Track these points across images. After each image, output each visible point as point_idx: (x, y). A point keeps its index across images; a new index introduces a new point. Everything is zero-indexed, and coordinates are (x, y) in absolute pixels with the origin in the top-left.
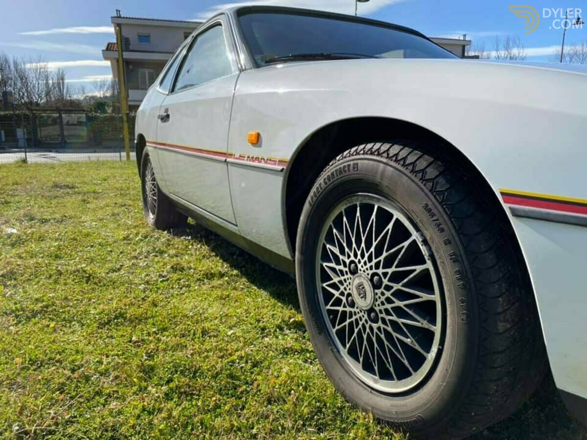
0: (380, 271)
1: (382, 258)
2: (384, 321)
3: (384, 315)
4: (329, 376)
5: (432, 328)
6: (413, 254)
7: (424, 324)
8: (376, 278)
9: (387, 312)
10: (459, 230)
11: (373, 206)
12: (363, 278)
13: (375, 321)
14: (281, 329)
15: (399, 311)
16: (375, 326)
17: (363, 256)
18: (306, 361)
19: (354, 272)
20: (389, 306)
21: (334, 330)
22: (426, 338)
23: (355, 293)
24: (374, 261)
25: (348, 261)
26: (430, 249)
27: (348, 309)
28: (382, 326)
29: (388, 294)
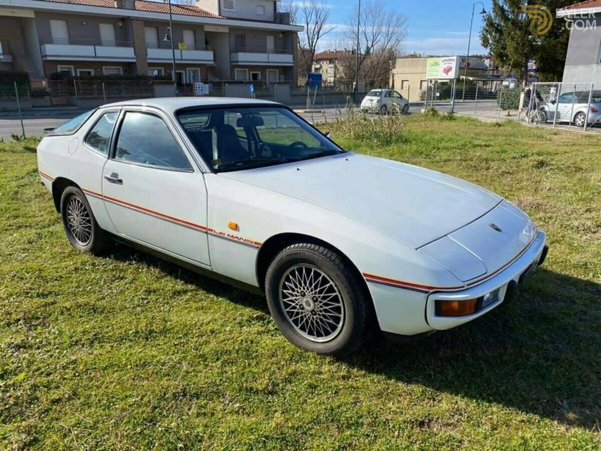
0: (317, 295)
1: (313, 287)
2: (319, 315)
3: (319, 312)
4: (291, 340)
5: (340, 316)
6: (331, 289)
7: (337, 314)
8: (315, 298)
9: (321, 311)
10: (349, 283)
11: (312, 270)
12: (308, 298)
13: (315, 314)
14: (250, 322)
15: (326, 311)
16: (315, 317)
17: (308, 289)
18: (272, 336)
19: (304, 295)
20: (322, 309)
21: (291, 320)
22: (337, 320)
23: (304, 304)
24: (310, 289)
25: (300, 291)
26: (338, 288)
27: (300, 311)
28: (318, 317)
29: (321, 304)
